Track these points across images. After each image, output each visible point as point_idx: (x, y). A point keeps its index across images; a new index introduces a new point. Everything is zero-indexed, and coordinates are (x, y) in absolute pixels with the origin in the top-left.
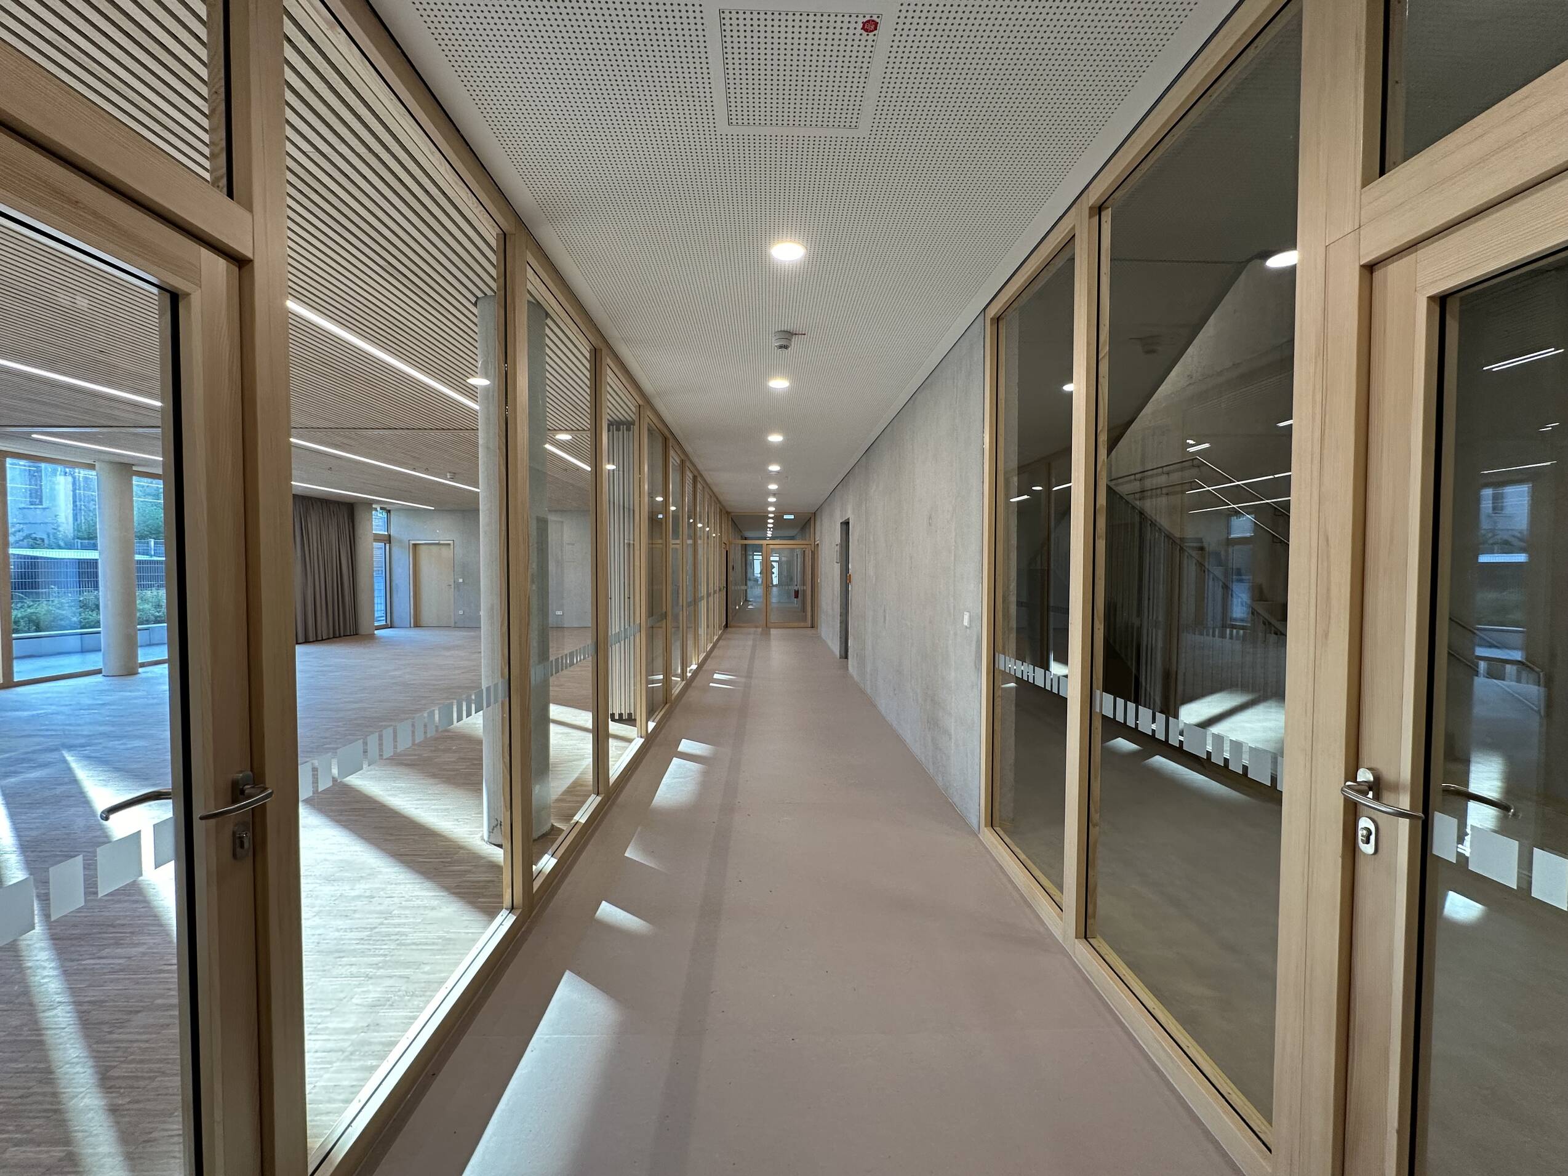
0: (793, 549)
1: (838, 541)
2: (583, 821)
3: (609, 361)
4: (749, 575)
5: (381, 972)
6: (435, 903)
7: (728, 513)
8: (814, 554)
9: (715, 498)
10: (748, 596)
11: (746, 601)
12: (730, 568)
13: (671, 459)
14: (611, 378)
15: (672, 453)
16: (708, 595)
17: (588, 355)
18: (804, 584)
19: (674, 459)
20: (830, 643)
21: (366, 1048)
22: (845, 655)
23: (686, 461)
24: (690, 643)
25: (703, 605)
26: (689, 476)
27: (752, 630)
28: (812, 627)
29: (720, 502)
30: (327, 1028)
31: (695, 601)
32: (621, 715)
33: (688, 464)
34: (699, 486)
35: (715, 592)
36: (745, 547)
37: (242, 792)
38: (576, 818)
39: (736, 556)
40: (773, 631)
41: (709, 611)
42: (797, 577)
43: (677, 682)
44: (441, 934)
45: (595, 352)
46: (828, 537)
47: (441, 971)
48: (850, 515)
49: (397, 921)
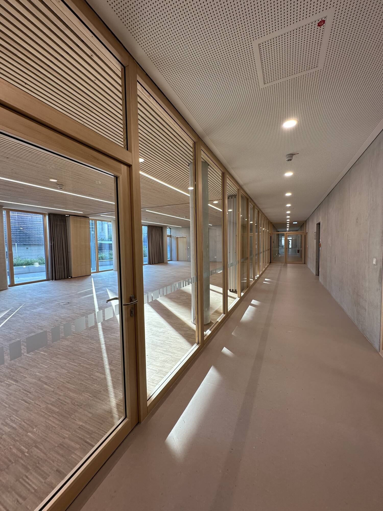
0: (297, 235)
1: (315, 231)
2: (219, 321)
3: (228, 176)
4: (279, 244)
5: (166, 353)
6: (179, 338)
7: (271, 223)
8: (305, 236)
9: (266, 218)
10: (279, 252)
11: (278, 254)
12: (272, 242)
13: (249, 206)
14: (229, 181)
15: (250, 204)
16: (263, 252)
17: (221, 175)
18: (301, 247)
19: (251, 206)
20: (312, 270)
21: (162, 372)
22: (318, 274)
23: (255, 206)
24: (257, 268)
25: (261, 255)
26: (256, 211)
27: (281, 264)
28: (305, 263)
29: (268, 219)
30: (153, 364)
31: (259, 254)
32: (233, 290)
33: (256, 207)
34: (260, 214)
35: (266, 251)
36: (278, 235)
37: (132, 300)
38: (218, 320)
39: (274, 237)
40: (288, 265)
41: (264, 258)
42: (299, 245)
43: (252, 281)
44: (180, 346)
45: (223, 174)
46: (311, 229)
47: (180, 357)
48: (320, 220)
49: (169, 340)
